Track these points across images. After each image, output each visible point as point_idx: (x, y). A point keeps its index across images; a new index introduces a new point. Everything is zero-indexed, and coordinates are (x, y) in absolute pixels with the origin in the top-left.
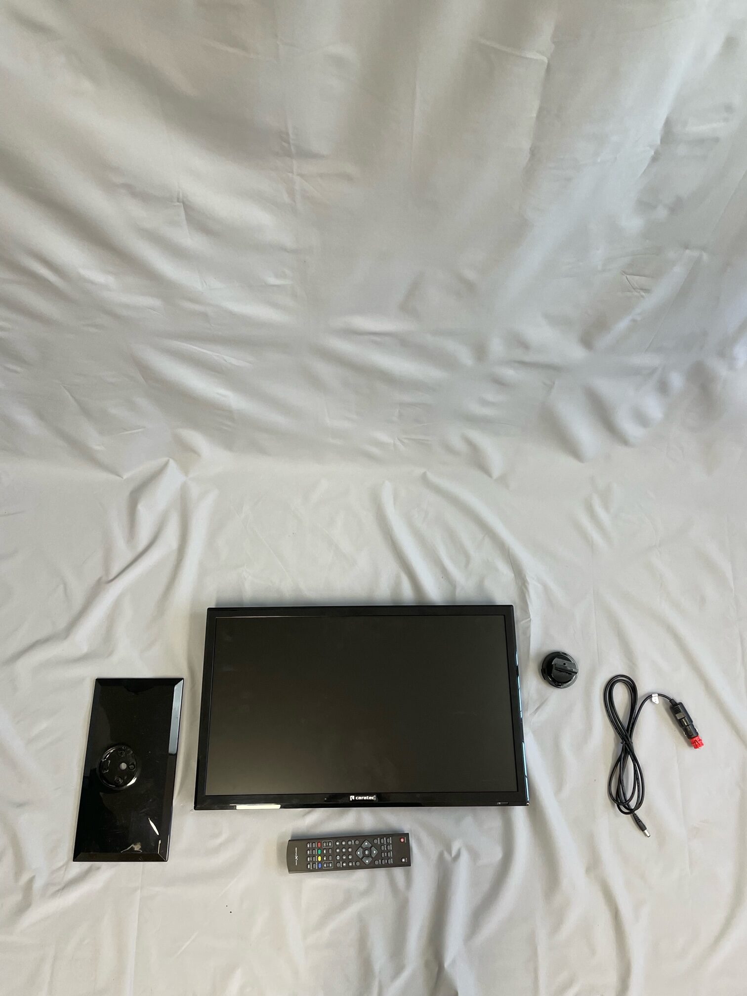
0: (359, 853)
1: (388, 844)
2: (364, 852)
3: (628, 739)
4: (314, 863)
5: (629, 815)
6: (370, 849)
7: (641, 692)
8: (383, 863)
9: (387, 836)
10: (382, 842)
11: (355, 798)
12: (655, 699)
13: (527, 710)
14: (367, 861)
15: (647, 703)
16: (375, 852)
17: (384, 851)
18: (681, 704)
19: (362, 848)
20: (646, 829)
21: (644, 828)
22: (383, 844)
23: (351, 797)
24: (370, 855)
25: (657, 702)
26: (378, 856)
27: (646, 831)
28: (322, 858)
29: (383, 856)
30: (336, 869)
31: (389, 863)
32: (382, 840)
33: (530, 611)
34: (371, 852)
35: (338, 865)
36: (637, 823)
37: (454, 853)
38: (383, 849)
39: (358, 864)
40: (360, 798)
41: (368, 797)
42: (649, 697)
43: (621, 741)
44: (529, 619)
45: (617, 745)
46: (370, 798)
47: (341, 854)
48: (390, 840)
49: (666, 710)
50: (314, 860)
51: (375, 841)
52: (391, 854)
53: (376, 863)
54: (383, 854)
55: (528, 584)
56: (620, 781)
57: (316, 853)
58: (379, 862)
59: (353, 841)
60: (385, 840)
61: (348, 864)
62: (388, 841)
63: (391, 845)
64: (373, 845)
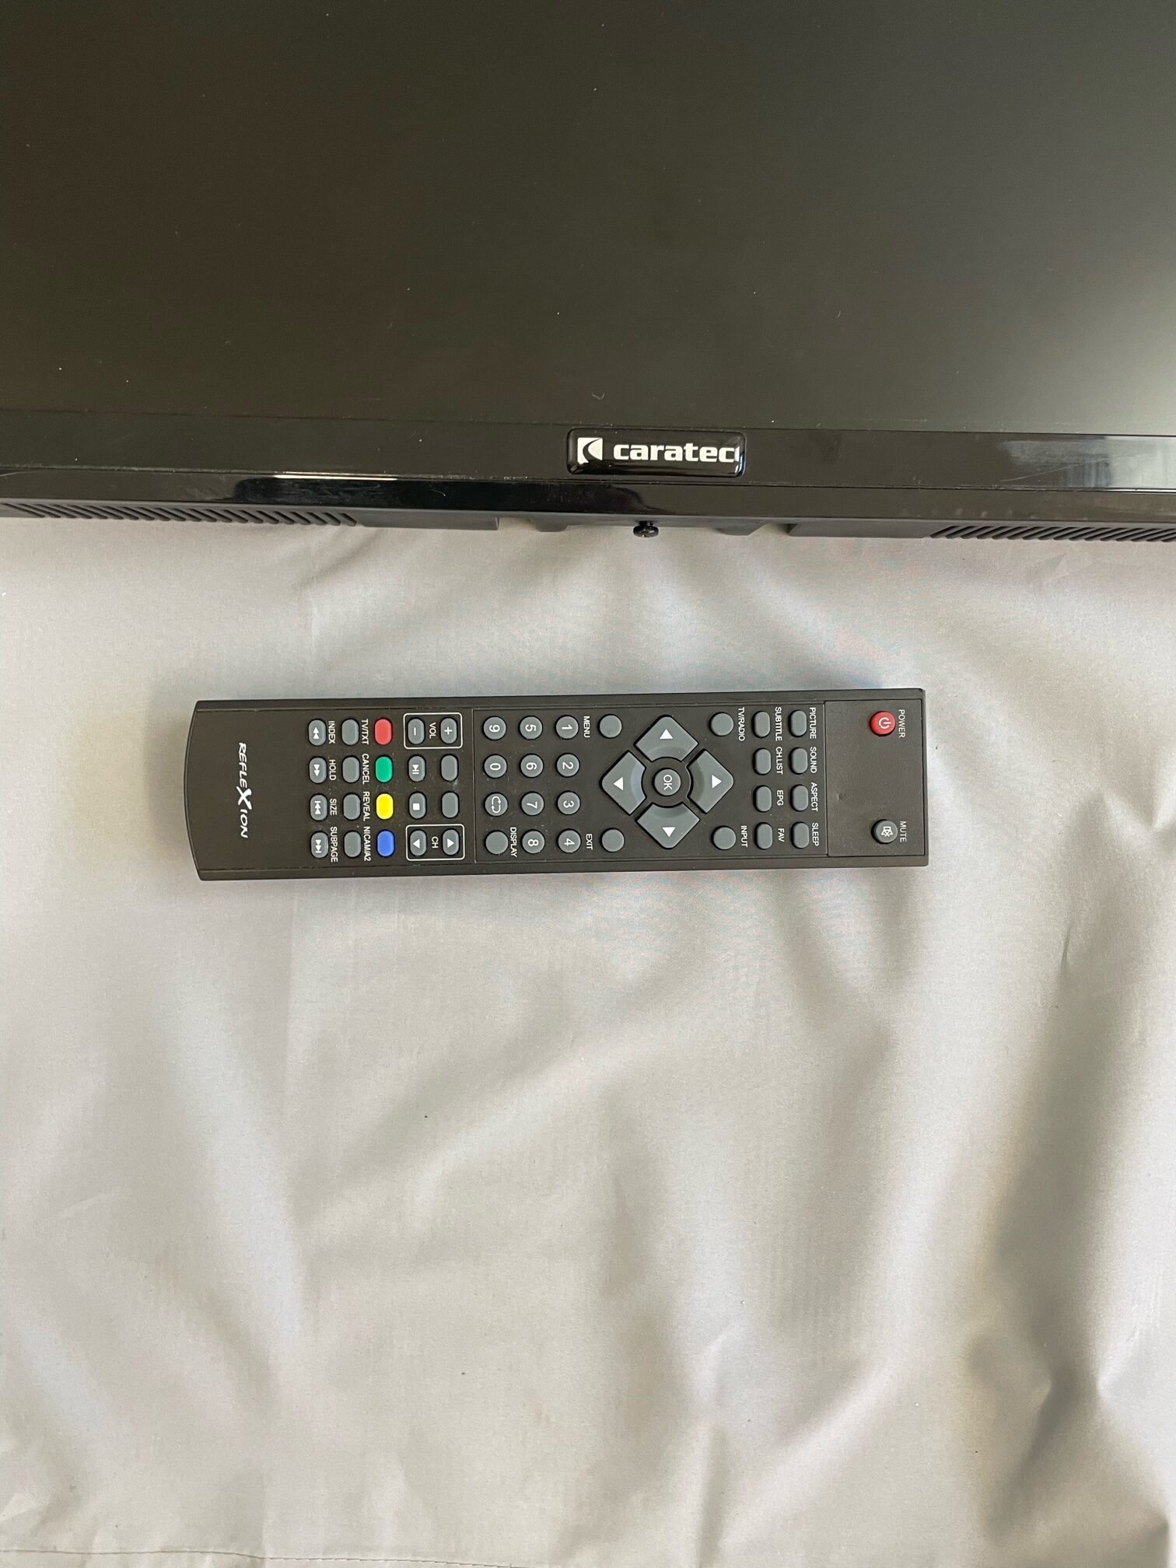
0: (620, 784)
1: (795, 744)
2: (650, 781)
4: (349, 829)
6: (687, 765)
8: (765, 843)
10: (763, 728)
11: (608, 449)
14: (669, 831)
16: (716, 782)
17: (770, 781)
19: (641, 756)
22: (768, 743)
23: (582, 442)
24: (686, 798)
28: (402, 806)
29: (765, 803)
31: (802, 843)
32: (763, 721)
34: (692, 782)
35: (497, 843)
38: (764, 767)
39: (614, 841)
40: (642, 453)
41: (690, 448)
46: (707, 454)
47: (515, 785)
48: (808, 724)
50: (351, 813)
51: (723, 725)
53: (724, 839)
54: (764, 793)
57: (366, 778)
58: (739, 836)
59: (587, 722)
60: (779, 718)
61: (553, 841)
62: (799, 728)
63: (813, 750)
64: (708, 742)
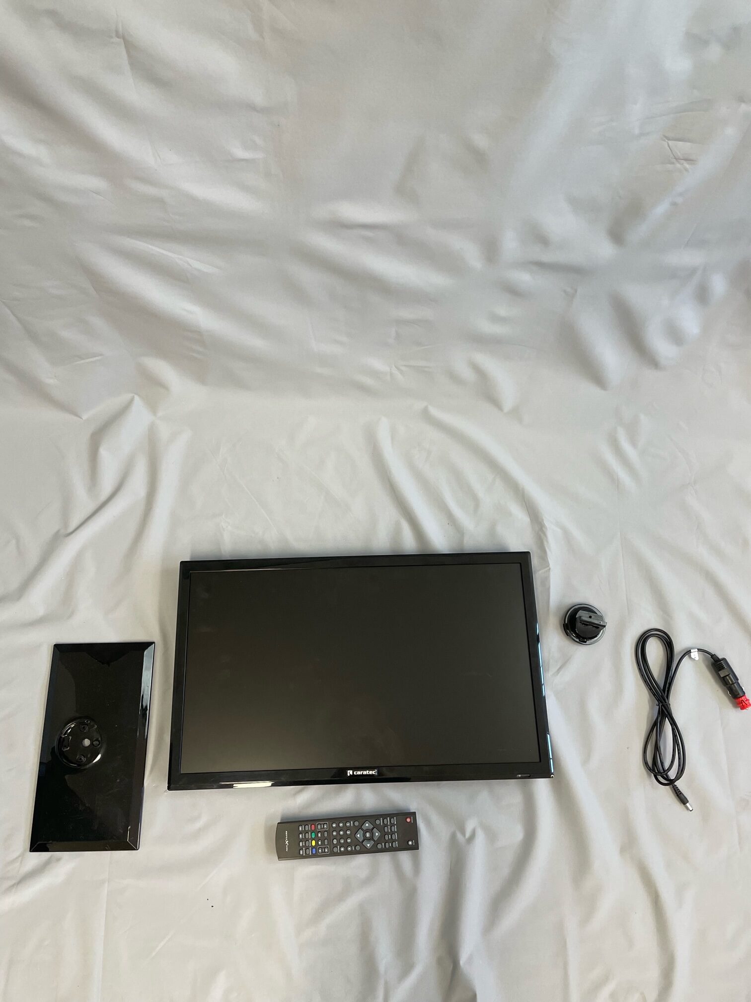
0: (358, 836)
1: (392, 825)
2: (364, 835)
3: (665, 700)
4: (307, 848)
5: (667, 787)
6: (371, 831)
7: (678, 647)
8: (387, 846)
9: (391, 816)
10: (385, 823)
11: (353, 773)
12: (695, 654)
13: (548, 670)
14: (368, 845)
15: (686, 659)
16: (377, 834)
17: (387, 833)
18: (724, 659)
19: (362, 830)
20: (688, 802)
21: (686, 801)
22: (386, 825)
23: (348, 771)
24: (371, 838)
25: (697, 659)
26: (381, 839)
27: (688, 804)
28: (317, 843)
29: (387, 838)
30: (333, 854)
31: (394, 846)
32: (385, 820)
33: (549, 559)
34: (372, 835)
35: (335, 850)
36: (678, 795)
37: (468, 835)
38: (386, 830)
39: (358, 848)
40: (359, 773)
41: (368, 771)
42: (688, 652)
43: (657, 702)
44: (548, 568)
45: (652, 708)
46: (371, 772)
47: (339, 837)
48: (394, 821)
49: (707, 667)
50: (307, 845)
51: (378, 822)
52: (395, 836)
53: (379, 846)
54: (386, 836)
55: (546, 528)
56: (657, 748)
57: (310, 837)
58: (382, 845)
59: (352, 822)
60: (388, 820)
61: (346, 849)
62: (392, 822)
63: (395, 826)
64: (375, 826)
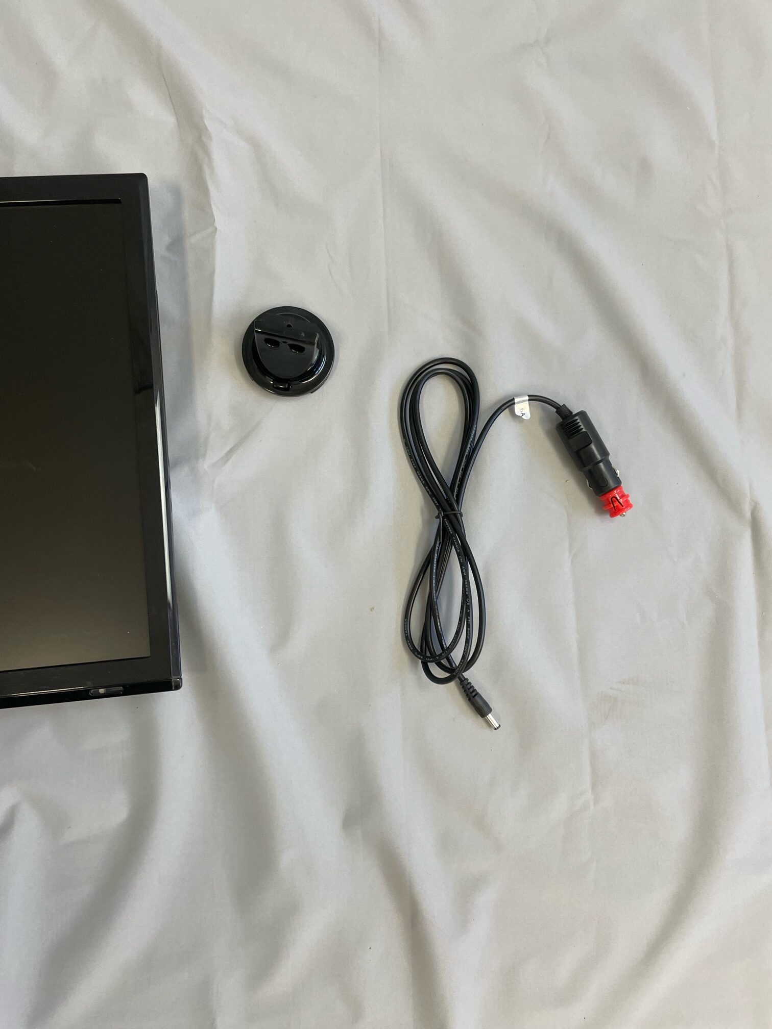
3: (451, 505)
5: (452, 685)
7: (489, 396)
12: (522, 407)
13: (204, 456)
15: (503, 417)
18: (583, 414)
20: (490, 710)
21: (485, 709)
25: (527, 416)
27: (490, 717)
33: (213, 207)
36: (470, 699)
42: (508, 404)
43: (437, 512)
44: (210, 230)
45: (427, 523)
49: (549, 434)
55: (210, 138)
56: (431, 609)
